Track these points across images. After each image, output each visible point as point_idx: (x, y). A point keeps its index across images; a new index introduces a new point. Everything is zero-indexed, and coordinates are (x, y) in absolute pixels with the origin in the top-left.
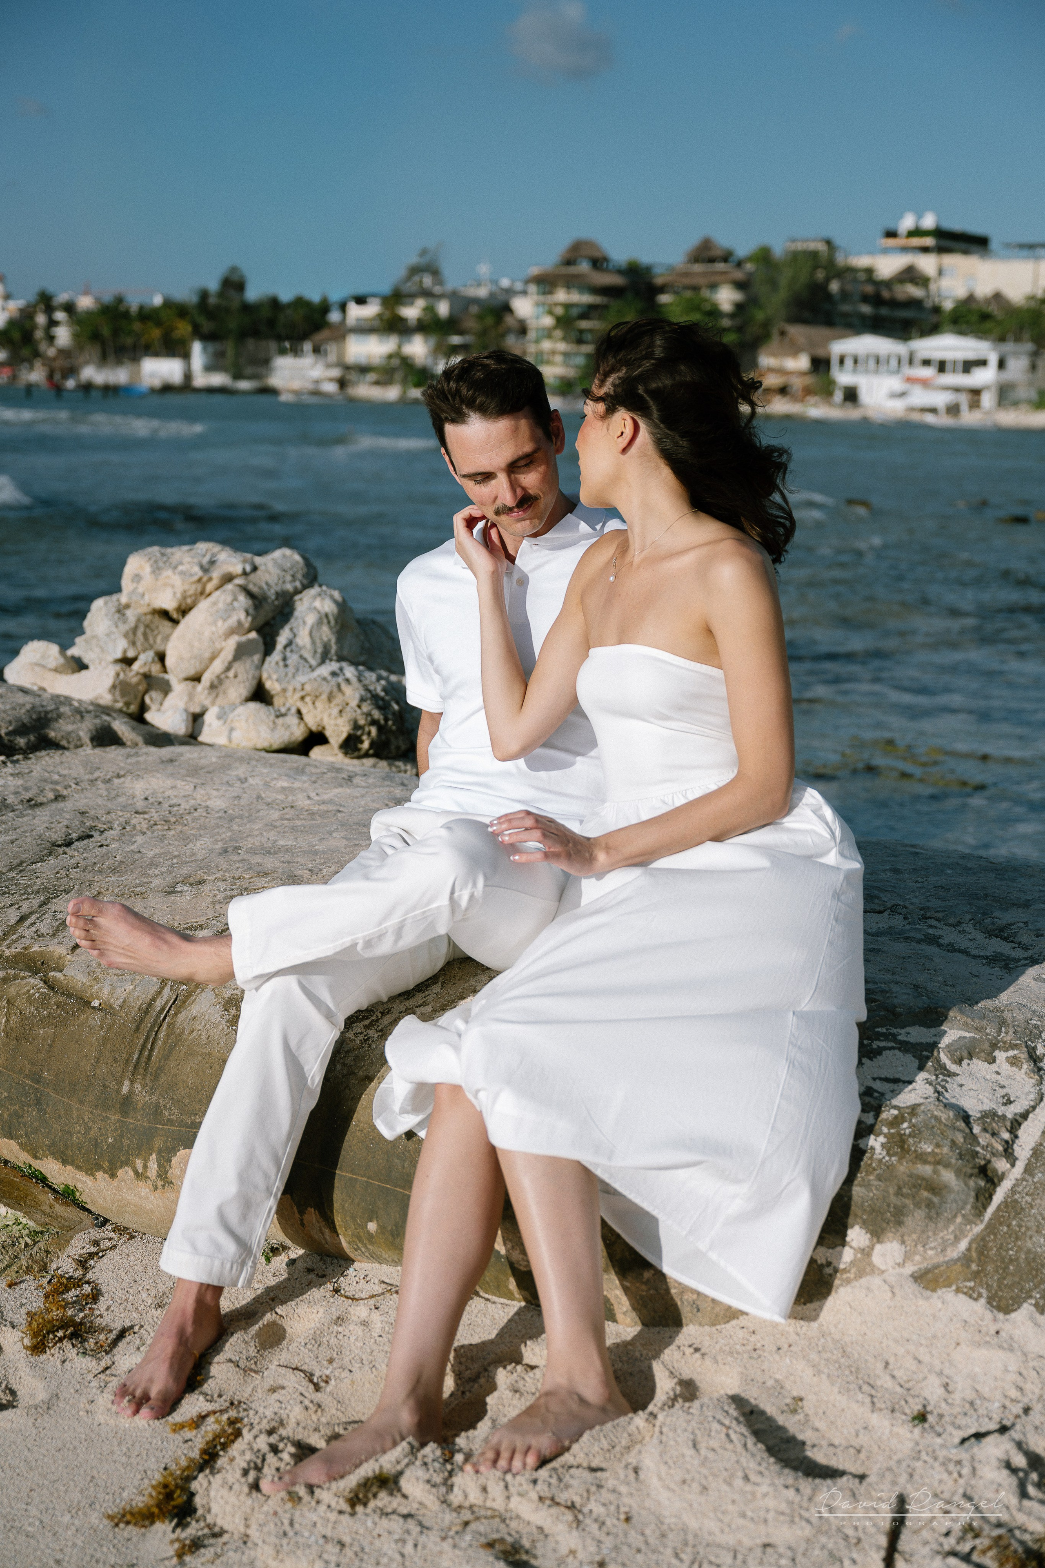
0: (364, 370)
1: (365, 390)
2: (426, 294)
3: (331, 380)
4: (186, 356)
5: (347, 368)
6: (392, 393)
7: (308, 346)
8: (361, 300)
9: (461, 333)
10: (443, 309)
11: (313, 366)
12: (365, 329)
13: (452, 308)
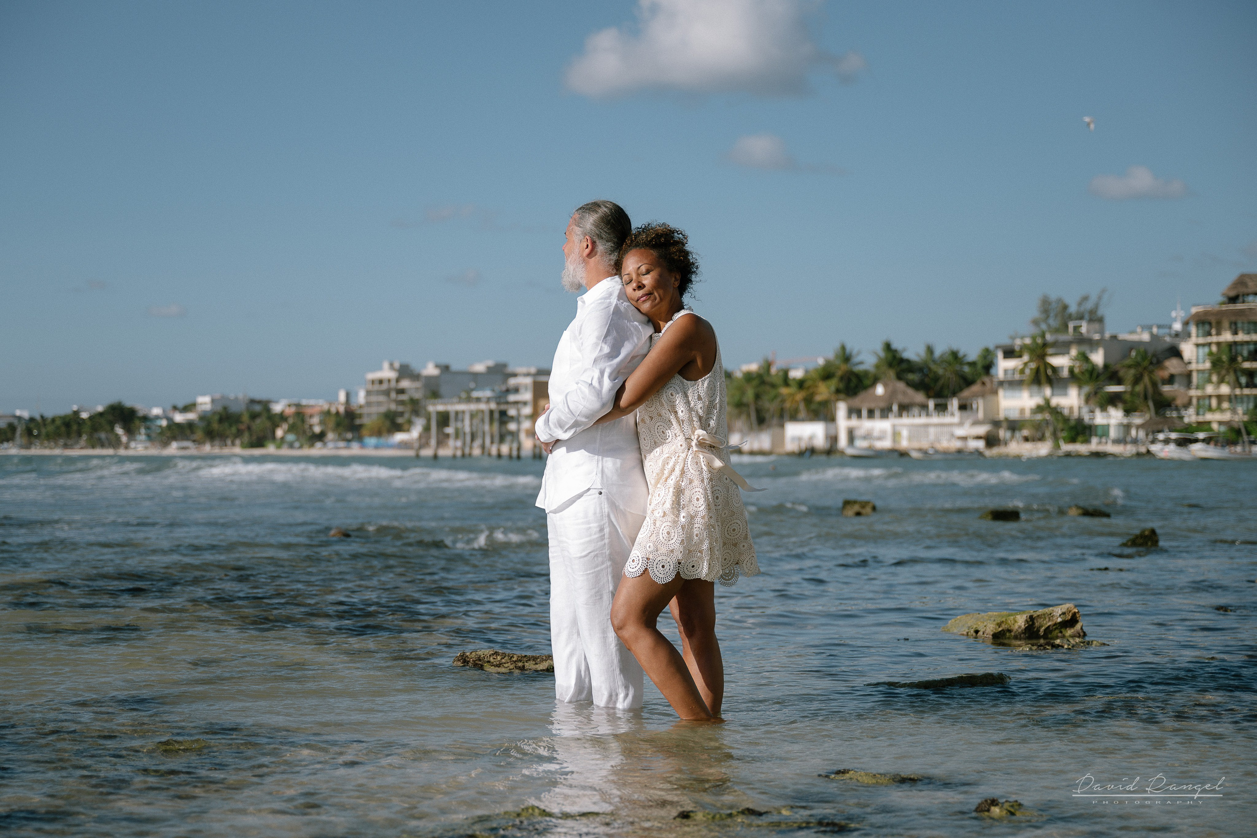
0: (1014, 426)
1: (1017, 448)
2: (1081, 340)
3: (978, 438)
4: (830, 418)
5: (997, 424)
6: (1043, 449)
7: (954, 403)
8: (1009, 353)
9: (1119, 382)
10: (1098, 358)
11: (961, 424)
12: (1013, 384)
13: (1106, 356)
